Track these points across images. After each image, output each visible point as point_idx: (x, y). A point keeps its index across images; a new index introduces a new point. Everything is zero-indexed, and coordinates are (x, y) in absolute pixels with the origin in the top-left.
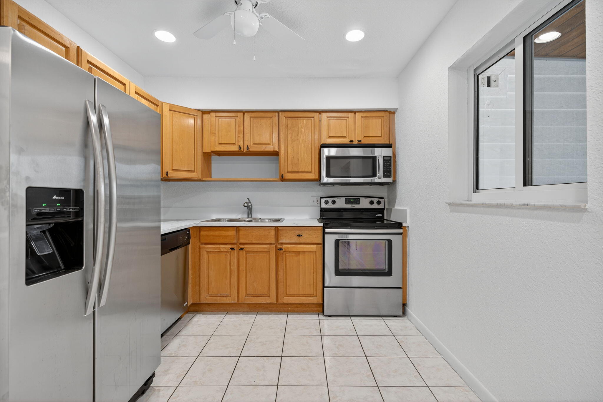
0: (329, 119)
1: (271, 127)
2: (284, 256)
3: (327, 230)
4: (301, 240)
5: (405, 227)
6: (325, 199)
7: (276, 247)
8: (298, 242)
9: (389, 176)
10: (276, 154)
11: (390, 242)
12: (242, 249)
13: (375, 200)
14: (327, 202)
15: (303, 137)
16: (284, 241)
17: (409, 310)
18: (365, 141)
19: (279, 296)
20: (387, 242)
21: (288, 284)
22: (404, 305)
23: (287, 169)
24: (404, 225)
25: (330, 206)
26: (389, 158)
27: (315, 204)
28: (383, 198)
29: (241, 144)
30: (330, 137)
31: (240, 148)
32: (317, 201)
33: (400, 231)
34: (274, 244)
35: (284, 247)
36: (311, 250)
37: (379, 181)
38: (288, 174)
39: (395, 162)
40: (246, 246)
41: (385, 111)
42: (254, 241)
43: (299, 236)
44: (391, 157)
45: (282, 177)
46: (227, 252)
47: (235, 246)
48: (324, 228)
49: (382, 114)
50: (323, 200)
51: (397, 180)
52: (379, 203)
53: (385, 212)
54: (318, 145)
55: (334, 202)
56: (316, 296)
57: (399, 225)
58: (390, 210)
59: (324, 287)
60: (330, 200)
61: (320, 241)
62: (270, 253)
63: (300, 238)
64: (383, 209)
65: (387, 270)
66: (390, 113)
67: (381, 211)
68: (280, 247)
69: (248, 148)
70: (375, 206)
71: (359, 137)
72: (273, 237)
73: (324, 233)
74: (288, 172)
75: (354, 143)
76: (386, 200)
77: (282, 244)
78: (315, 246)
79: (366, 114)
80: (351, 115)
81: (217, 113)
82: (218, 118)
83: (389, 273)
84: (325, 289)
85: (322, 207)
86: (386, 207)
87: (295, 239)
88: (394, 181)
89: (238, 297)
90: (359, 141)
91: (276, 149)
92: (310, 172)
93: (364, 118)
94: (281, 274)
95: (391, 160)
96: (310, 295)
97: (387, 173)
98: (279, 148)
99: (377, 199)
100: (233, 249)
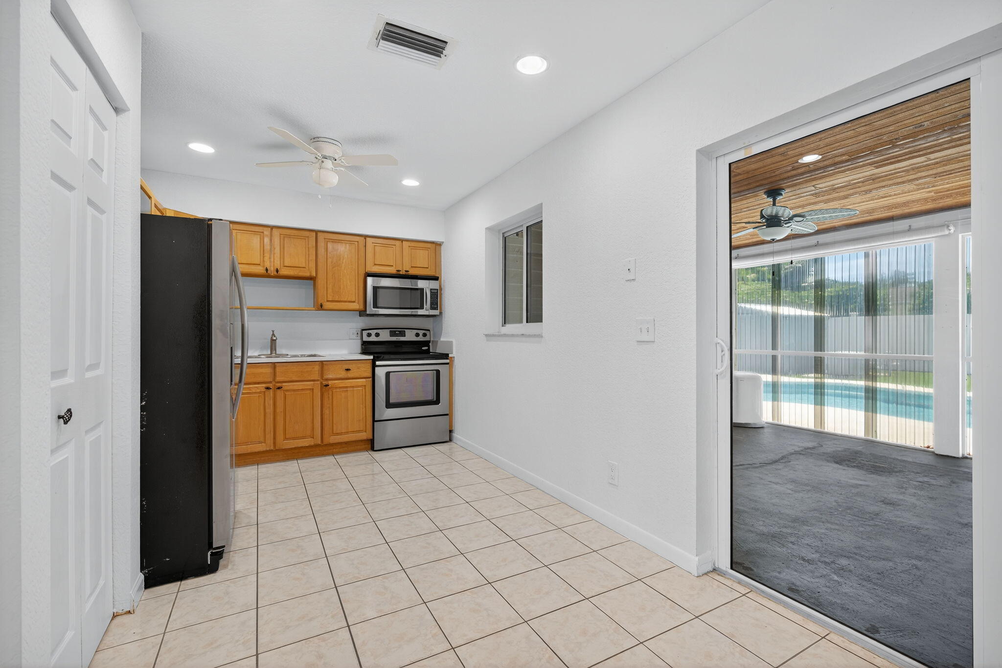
0: (375, 246)
1: (307, 249)
2: (330, 393)
3: (378, 363)
4: (350, 374)
5: (451, 357)
6: (368, 331)
7: (321, 383)
8: (346, 376)
9: (436, 309)
10: (312, 279)
11: (438, 372)
12: (279, 388)
13: (421, 332)
14: (369, 335)
15: (346, 262)
16: (330, 376)
17: (455, 435)
18: (413, 272)
19: (325, 436)
20: (435, 372)
21: (334, 422)
22: (451, 431)
23: (327, 297)
24: (450, 355)
25: (373, 338)
26: (436, 291)
27: (354, 336)
28: (429, 330)
29: (267, 265)
30: (375, 264)
31: (267, 270)
32: (357, 334)
33: (447, 361)
34: (318, 380)
35: (330, 382)
36: (360, 384)
37: (427, 313)
38: (328, 303)
39: (441, 294)
40: (284, 384)
41: (432, 243)
42: (294, 378)
43: (348, 370)
44: (437, 289)
45: (321, 306)
46: (260, 393)
47: (270, 385)
48: (374, 361)
49: (429, 245)
50: (365, 333)
51: (443, 312)
52: (425, 335)
53: (430, 344)
54: (362, 273)
55: (377, 335)
56: (366, 432)
57: (446, 356)
58: (435, 343)
59: (374, 421)
60: (373, 332)
61: (370, 375)
62: (314, 391)
63: (348, 372)
64: (429, 342)
65: (435, 400)
66: (437, 245)
67: (427, 343)
68: (325, 383)
69: (277, 271)
70: (421, 338)
71: (406, 267)
72: (317, 372)
73: (374, 366)
74: (328, 301)
75: (401, 273)
76: (432, 332)
77: (327, 380)
78: (364, 380)
79: (413, 244)
80: (398, 243)
81: (234, 225)
82: (236, 231)
83: (437, 402)
84: (375, 423)
85: (364, 340)
86: (432, 339)
87: (343, 374)
88: (441, 313)
89: (274, 443)
90: (406, 271)
91: (314, 274)
92: (354, 302)
93: (412, 248)
94: (327, 412)
95: (437, 292)
96: (359, 431)
97: (435, 305)
98: (316, 274)
99: (424, 332)
100: (268, 388)
